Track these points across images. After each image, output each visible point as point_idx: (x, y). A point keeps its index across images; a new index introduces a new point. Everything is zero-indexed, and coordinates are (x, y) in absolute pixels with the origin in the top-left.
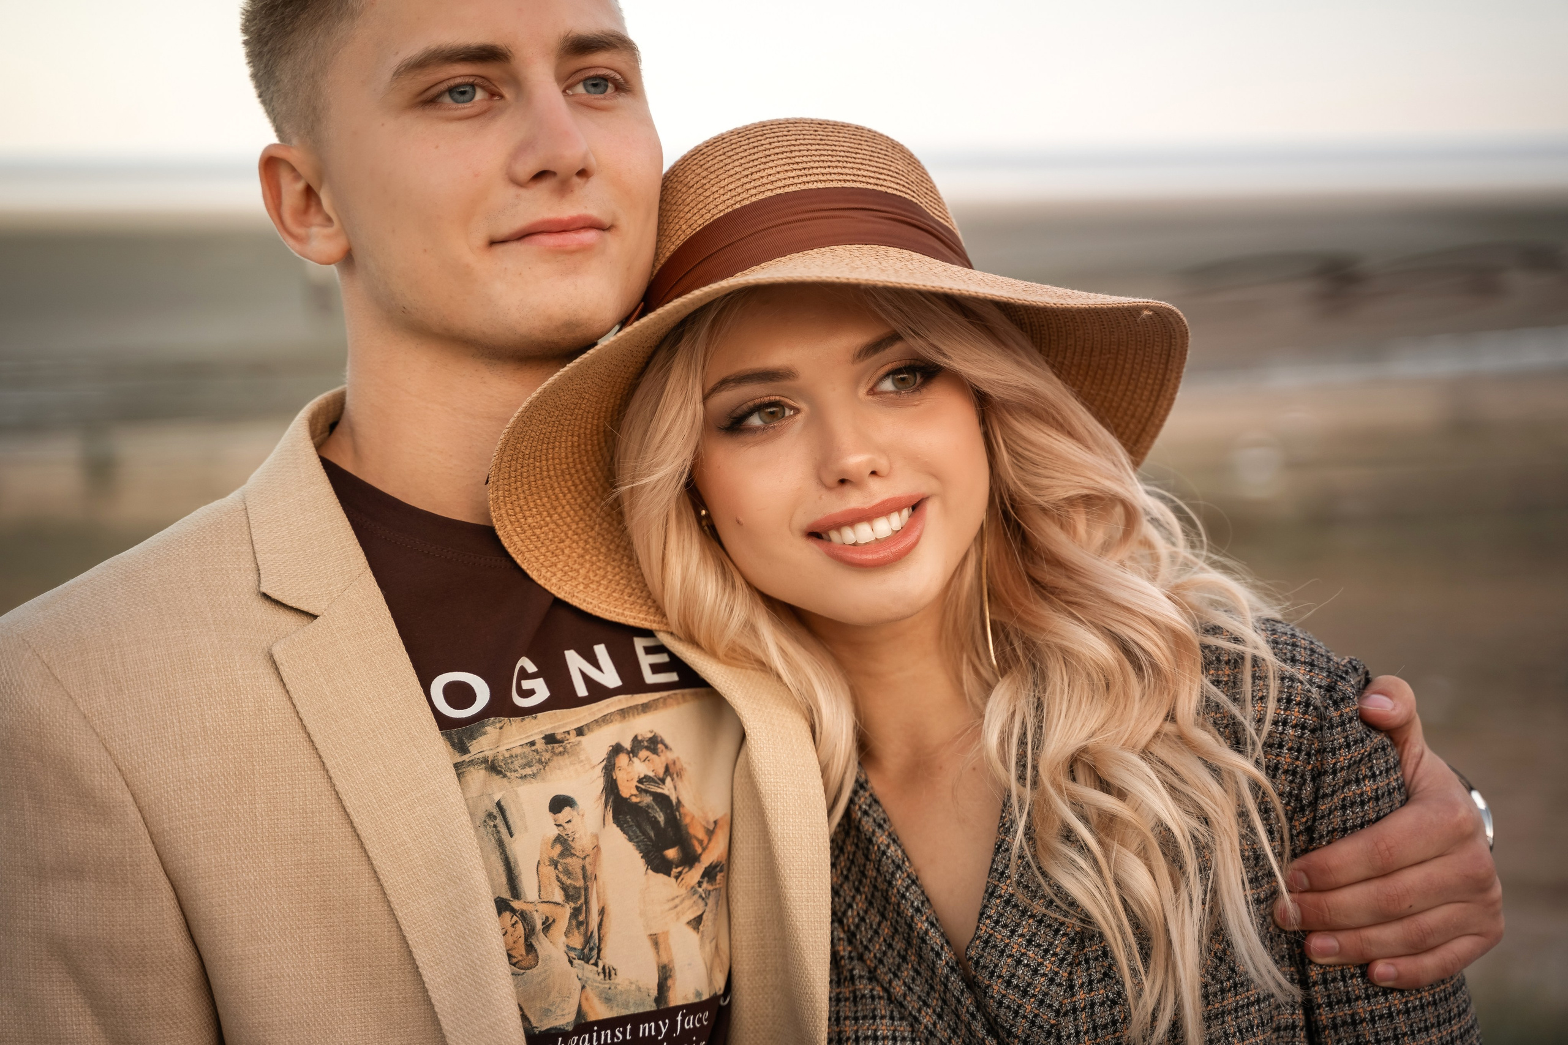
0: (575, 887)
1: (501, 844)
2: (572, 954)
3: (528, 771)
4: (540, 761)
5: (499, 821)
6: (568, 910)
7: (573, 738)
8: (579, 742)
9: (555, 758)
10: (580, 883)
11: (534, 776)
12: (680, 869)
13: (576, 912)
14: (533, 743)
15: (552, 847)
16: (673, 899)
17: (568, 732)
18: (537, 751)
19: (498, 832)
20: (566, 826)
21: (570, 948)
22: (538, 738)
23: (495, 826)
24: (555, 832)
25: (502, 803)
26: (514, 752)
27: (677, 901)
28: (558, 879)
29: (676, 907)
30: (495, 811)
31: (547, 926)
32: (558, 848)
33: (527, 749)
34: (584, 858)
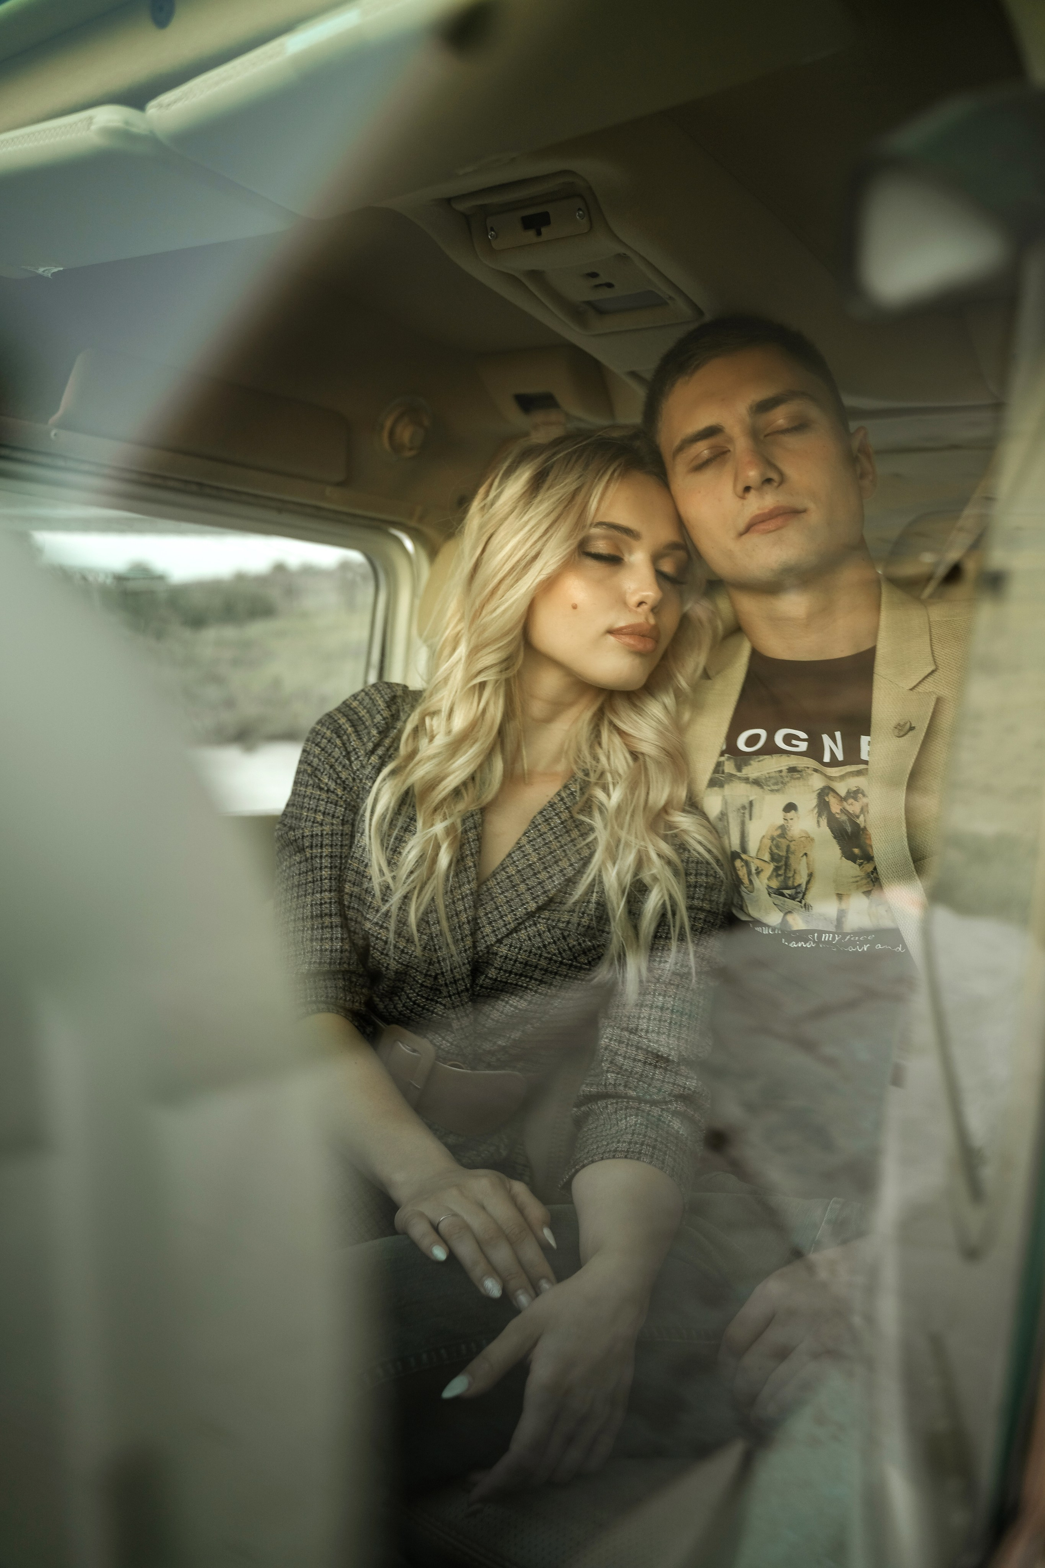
0: (779, 855)
1: (743, 824)
2: (770, 890)
3: (775, 787)
4: (782, 783)
5: (747, 812)
6: (771, 867)
7: (809, 771)
8: (812, 774)
9: (793, 781)
10: (783, 853)
11: (777, 791)
12: (862, 861)
13: (777, 869)
14: (781, 771)
15: (776, 830)
16: (856, 877)
17: (808, 768)
18: (781, 776)
19: (744, 817)
20: (790, 821)
21: (769, 887)
22: (784, 768)
23: (744, 813)
24: (782, 822)
25: (754, 802)
26: (771, 775)
27: (858, 879)
28: (770, 849)
29: (857, 882)
30: (747, 805)
31: (759, 872)
32: (779, 832)
33: (777, 775)
34: (791, 841)
